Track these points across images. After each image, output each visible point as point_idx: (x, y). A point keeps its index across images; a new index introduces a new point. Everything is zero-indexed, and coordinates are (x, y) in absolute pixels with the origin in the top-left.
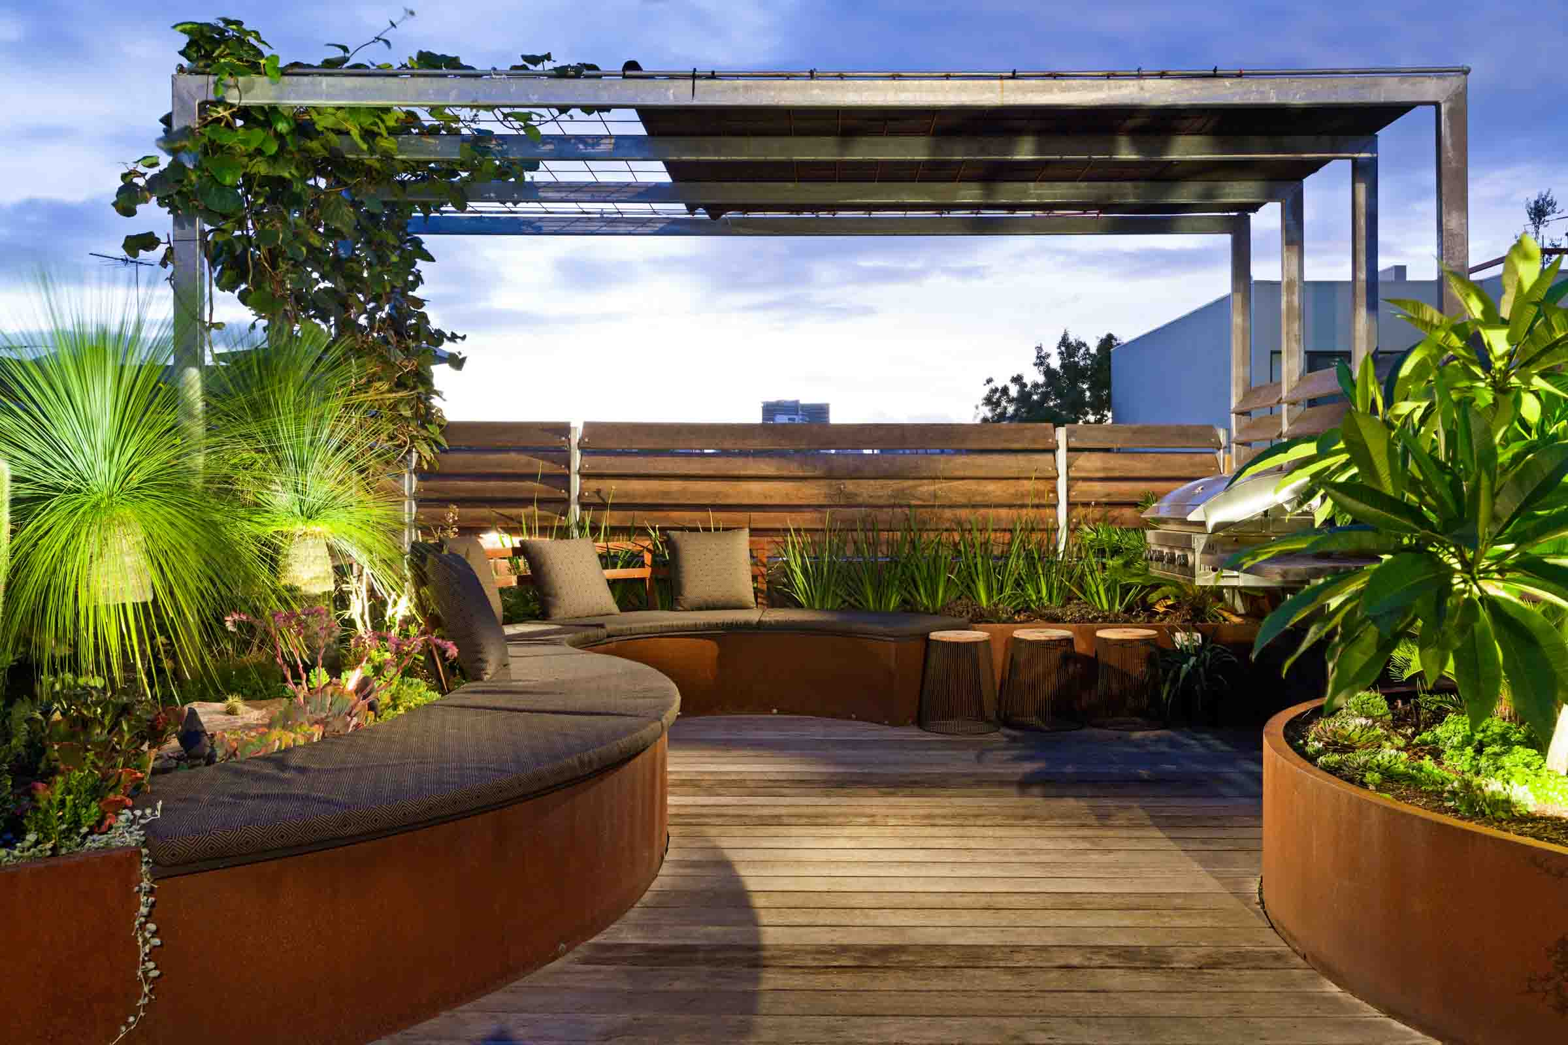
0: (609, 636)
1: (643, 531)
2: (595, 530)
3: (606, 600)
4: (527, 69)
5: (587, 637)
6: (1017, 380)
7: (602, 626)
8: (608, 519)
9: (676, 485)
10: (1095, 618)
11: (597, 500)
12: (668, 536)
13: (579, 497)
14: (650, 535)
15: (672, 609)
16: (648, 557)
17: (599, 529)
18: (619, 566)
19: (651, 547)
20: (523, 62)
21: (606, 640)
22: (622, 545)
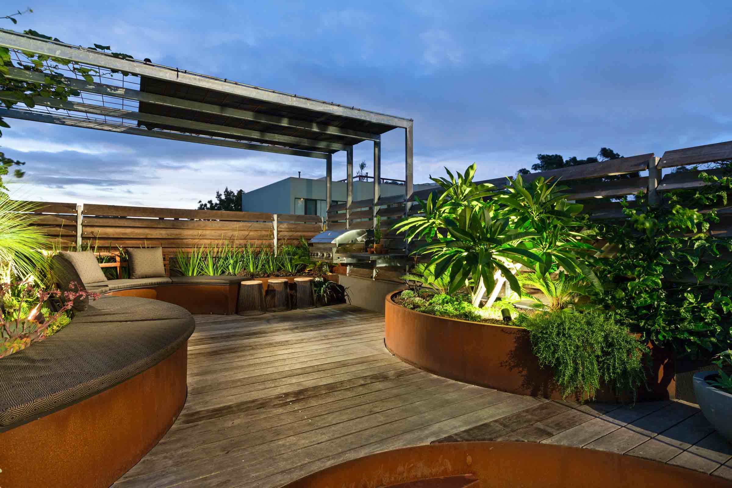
0: (110, 290)
1: (116, 248)
2: (92, 248)
3: (101, 276)
4: (96, 50)
5: (102, 291)
6: (210, 202)
7: (107, 286)
8: (97, 243)
9: (128, 231)
10: (290, 275)
11: (91, 236)
12: (127, 250)
13: (82, 235)
14: (119, 250)
15: (129, 278)
16: (118, 259)
17: (94, 247)
18: (104, 262)
19: (119, 255)
20: (94, 47)
21: (109, 292)
22: (104, 254)
